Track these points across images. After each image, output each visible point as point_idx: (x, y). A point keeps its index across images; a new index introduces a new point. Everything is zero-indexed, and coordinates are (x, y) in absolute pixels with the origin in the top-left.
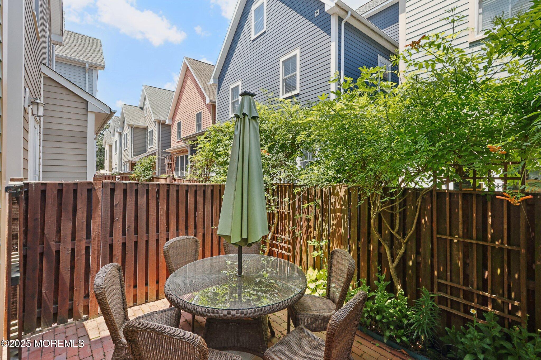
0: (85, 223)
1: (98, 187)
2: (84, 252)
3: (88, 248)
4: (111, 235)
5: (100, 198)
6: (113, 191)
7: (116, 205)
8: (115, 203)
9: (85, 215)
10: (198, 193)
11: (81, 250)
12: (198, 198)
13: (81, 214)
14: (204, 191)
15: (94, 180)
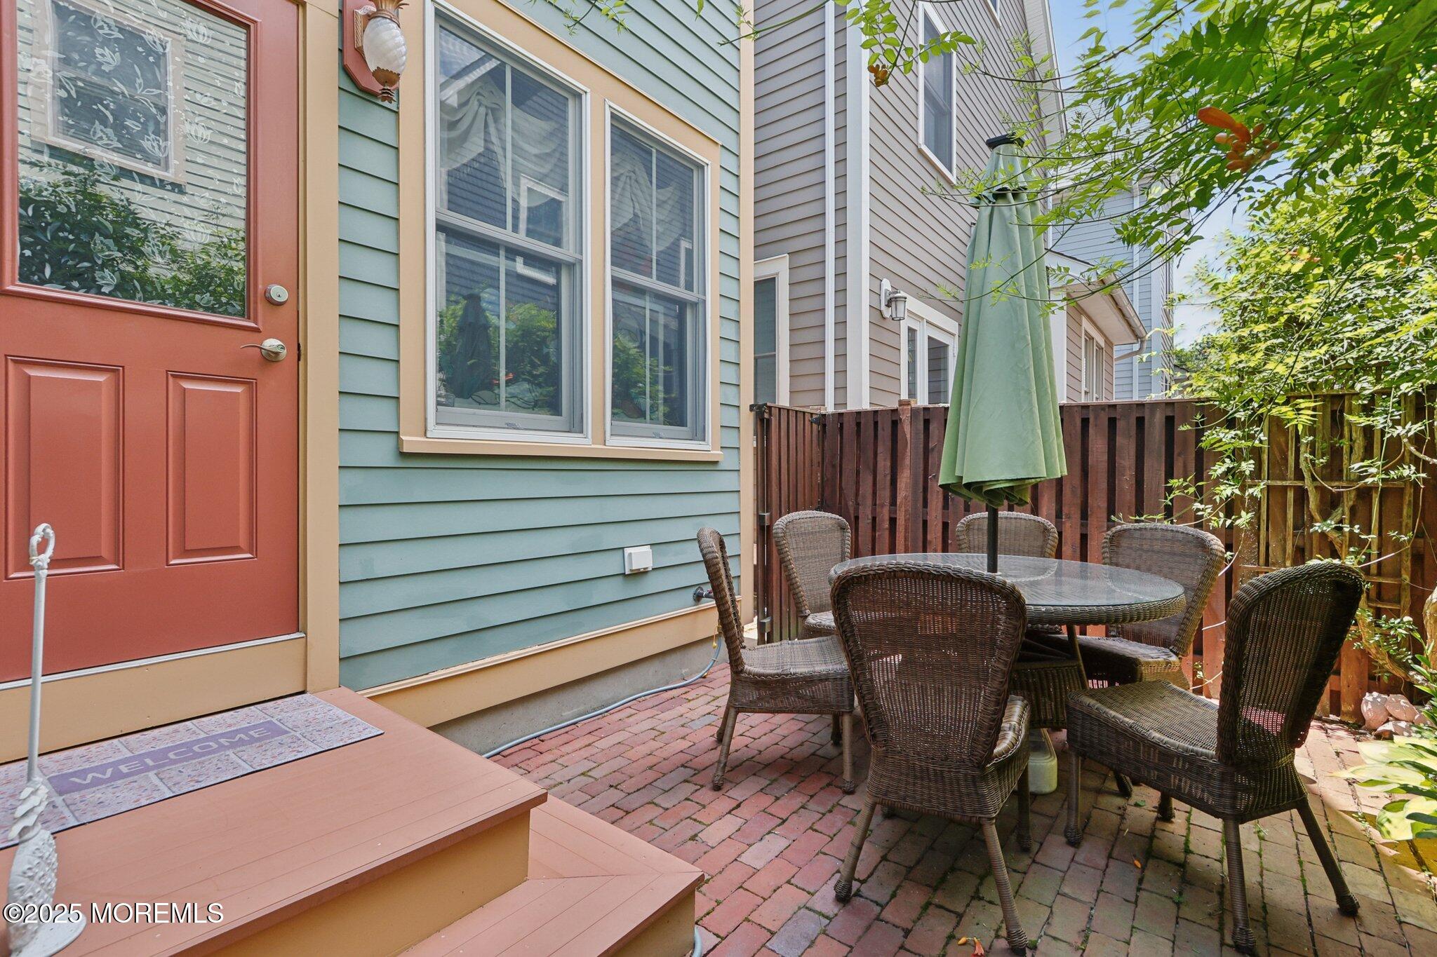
0: (889, 478)
1: (905, 417)
2: (886, 525)
3: (893, 521)
4: (925, 504)
5: (908, 436)
6: (927, 422)
7: (933, 449)
8: (931, 445)
9: (888, 464)
10: (1120, 425)
11: (883, 521)
12: (1120, 440)
13: (884, 464)
14: (1140, 421)
15: (900, 405)
